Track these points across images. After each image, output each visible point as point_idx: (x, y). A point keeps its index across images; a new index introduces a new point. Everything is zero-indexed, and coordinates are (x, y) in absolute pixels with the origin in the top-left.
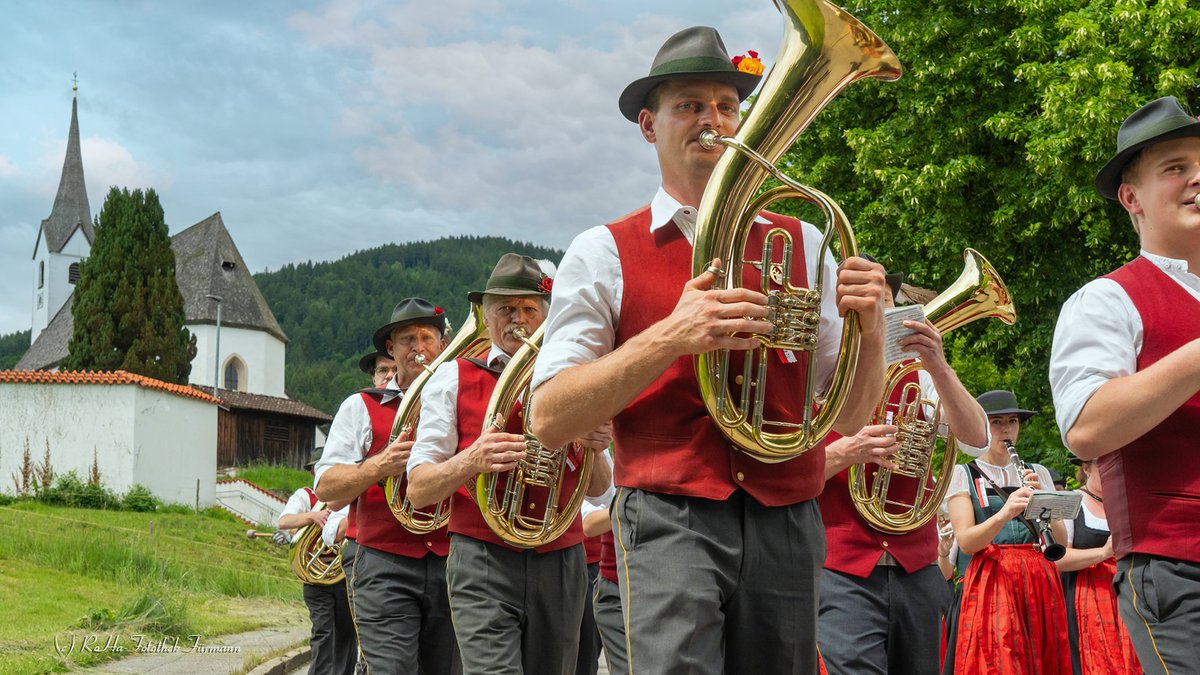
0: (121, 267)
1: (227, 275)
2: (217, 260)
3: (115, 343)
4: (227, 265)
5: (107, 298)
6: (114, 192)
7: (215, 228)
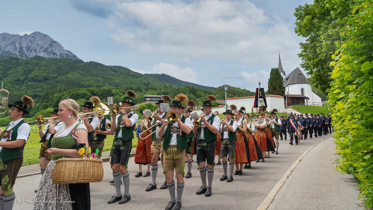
0: (273, 79)
1: (300, 76)
2: (298, 74)
3: (273, 90)
4: (300, 74)
5: (272, 84)
6: (272, 69)
7: (298, 69)
